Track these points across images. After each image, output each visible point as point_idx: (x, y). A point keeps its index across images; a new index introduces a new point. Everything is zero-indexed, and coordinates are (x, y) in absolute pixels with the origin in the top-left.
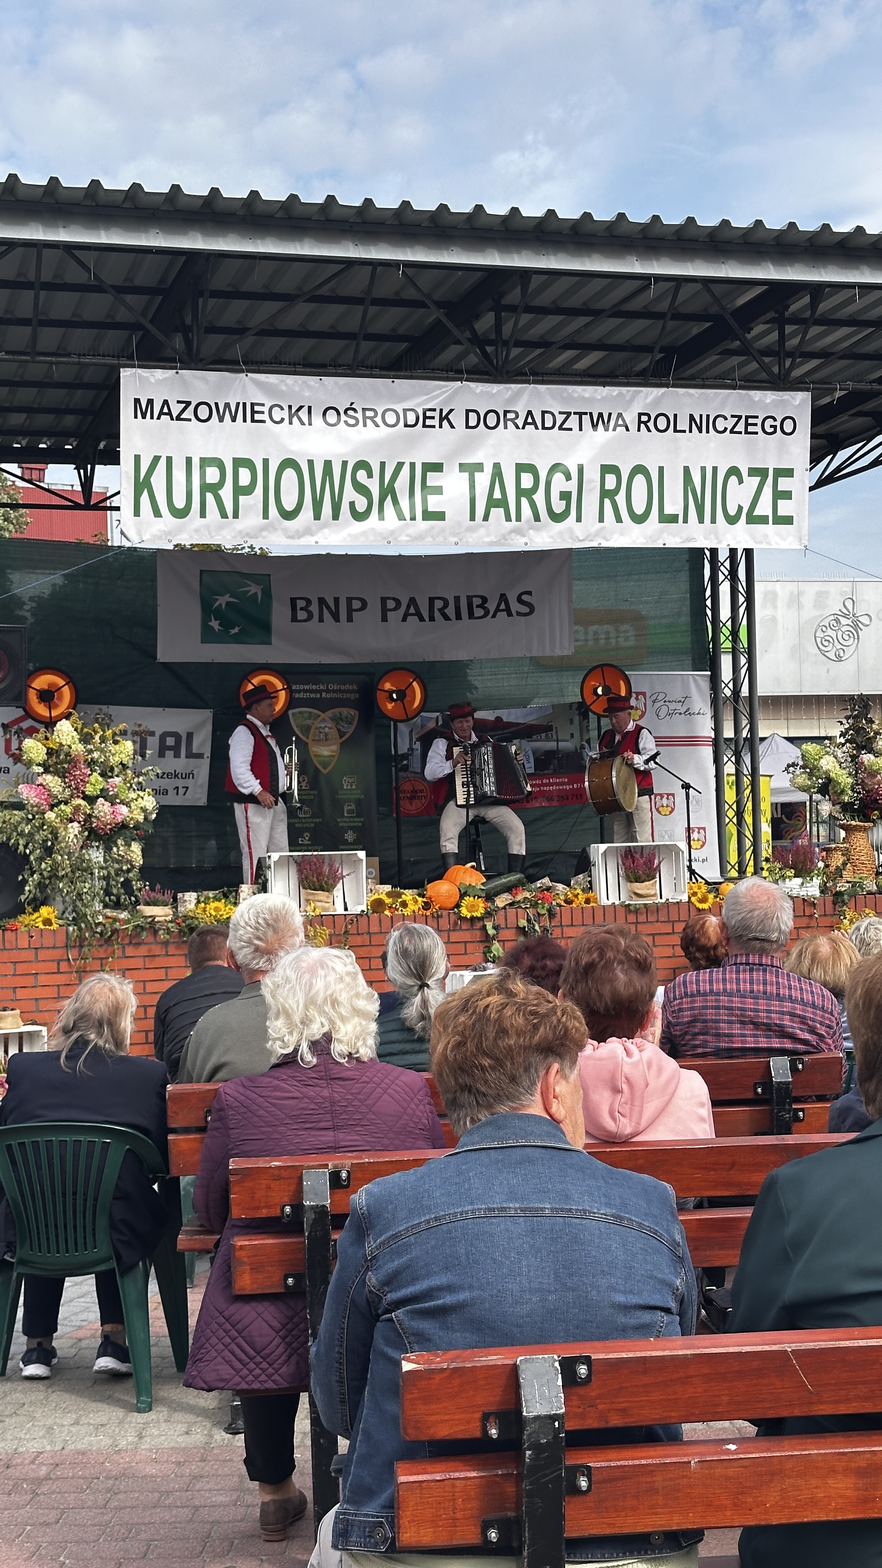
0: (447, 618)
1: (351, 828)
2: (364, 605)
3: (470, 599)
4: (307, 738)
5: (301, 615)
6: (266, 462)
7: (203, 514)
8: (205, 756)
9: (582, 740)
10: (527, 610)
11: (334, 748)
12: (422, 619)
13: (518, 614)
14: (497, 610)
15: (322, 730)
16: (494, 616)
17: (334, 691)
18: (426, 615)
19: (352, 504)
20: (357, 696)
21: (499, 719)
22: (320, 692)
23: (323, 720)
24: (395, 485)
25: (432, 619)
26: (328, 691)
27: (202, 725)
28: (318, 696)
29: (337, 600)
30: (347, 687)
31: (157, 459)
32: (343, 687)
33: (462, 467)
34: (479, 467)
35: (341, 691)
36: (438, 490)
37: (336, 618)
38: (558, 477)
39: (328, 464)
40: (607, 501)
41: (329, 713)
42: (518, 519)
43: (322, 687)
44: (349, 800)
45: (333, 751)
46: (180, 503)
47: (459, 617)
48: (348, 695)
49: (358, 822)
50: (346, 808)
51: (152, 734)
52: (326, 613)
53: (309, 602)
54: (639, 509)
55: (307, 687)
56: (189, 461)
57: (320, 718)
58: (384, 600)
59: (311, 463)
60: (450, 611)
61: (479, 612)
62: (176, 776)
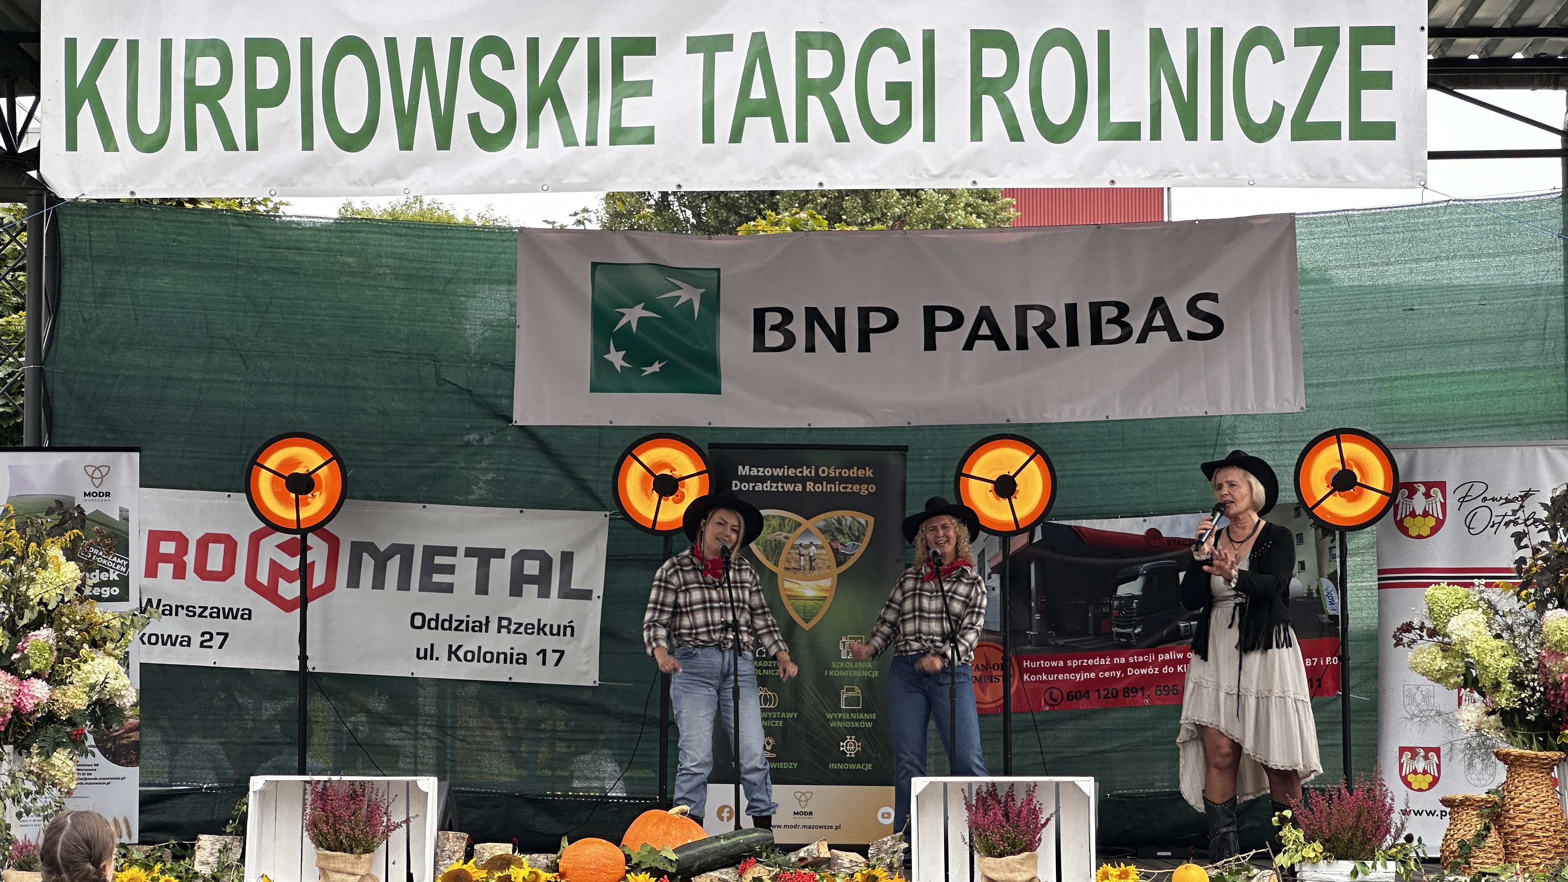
0: (1050, 343)
1: (852, 731)
2: (893, 320)
3: (1095, 309)
4: (776, 564)
5: (774, 339)
6: (306, 45)
7: (191, 144)
8: (594, 596)
9: (1321, 575)
10: (1209, 328)
11: (827, 583)
12: (1002, 345)
13: (1192, 336)
14: (1148, 328)
15: (804, 552)
16: (1142, 339)
17: (830, 480)
18: (1011, 338)
19: (474, 120)
20: (873, 488)
21: (1154, 533)
22: (803, 480)
23: (807, 532)
24: (560, 81)
25: (1022, 344)
26: (817, 480)
27: (586, 541)
28: (799, 488)
29: (840, 313)
30: (854, 472)
31: (107, 46)
32: (845, 473)
33: (694, 45)
34: (725, 42)
35: (842, 480)
36: (644, 88)
37: (839, 344)
38: (884, 55)
39: (424, 46)
40: (988, 101)
41: (820, 520)
42: (802, 137)
43: (806, 472)
44: (851, 681)
45: (826, 591)
46: (149, 124)
47: (1073, 340)
48: (856, 488)
49: (866, 720)
50: (843, 697)
51: (500, 553)
52: (820, 335)
53: (787, 316)
54: (1059, 115)
55: (778, 472)
56: (166, 46)
57: (800, 530)
58: (930, 312)
59: (391, 44)
60: (1059, 332)
61: (1112, 332)
62: (541, 630)
